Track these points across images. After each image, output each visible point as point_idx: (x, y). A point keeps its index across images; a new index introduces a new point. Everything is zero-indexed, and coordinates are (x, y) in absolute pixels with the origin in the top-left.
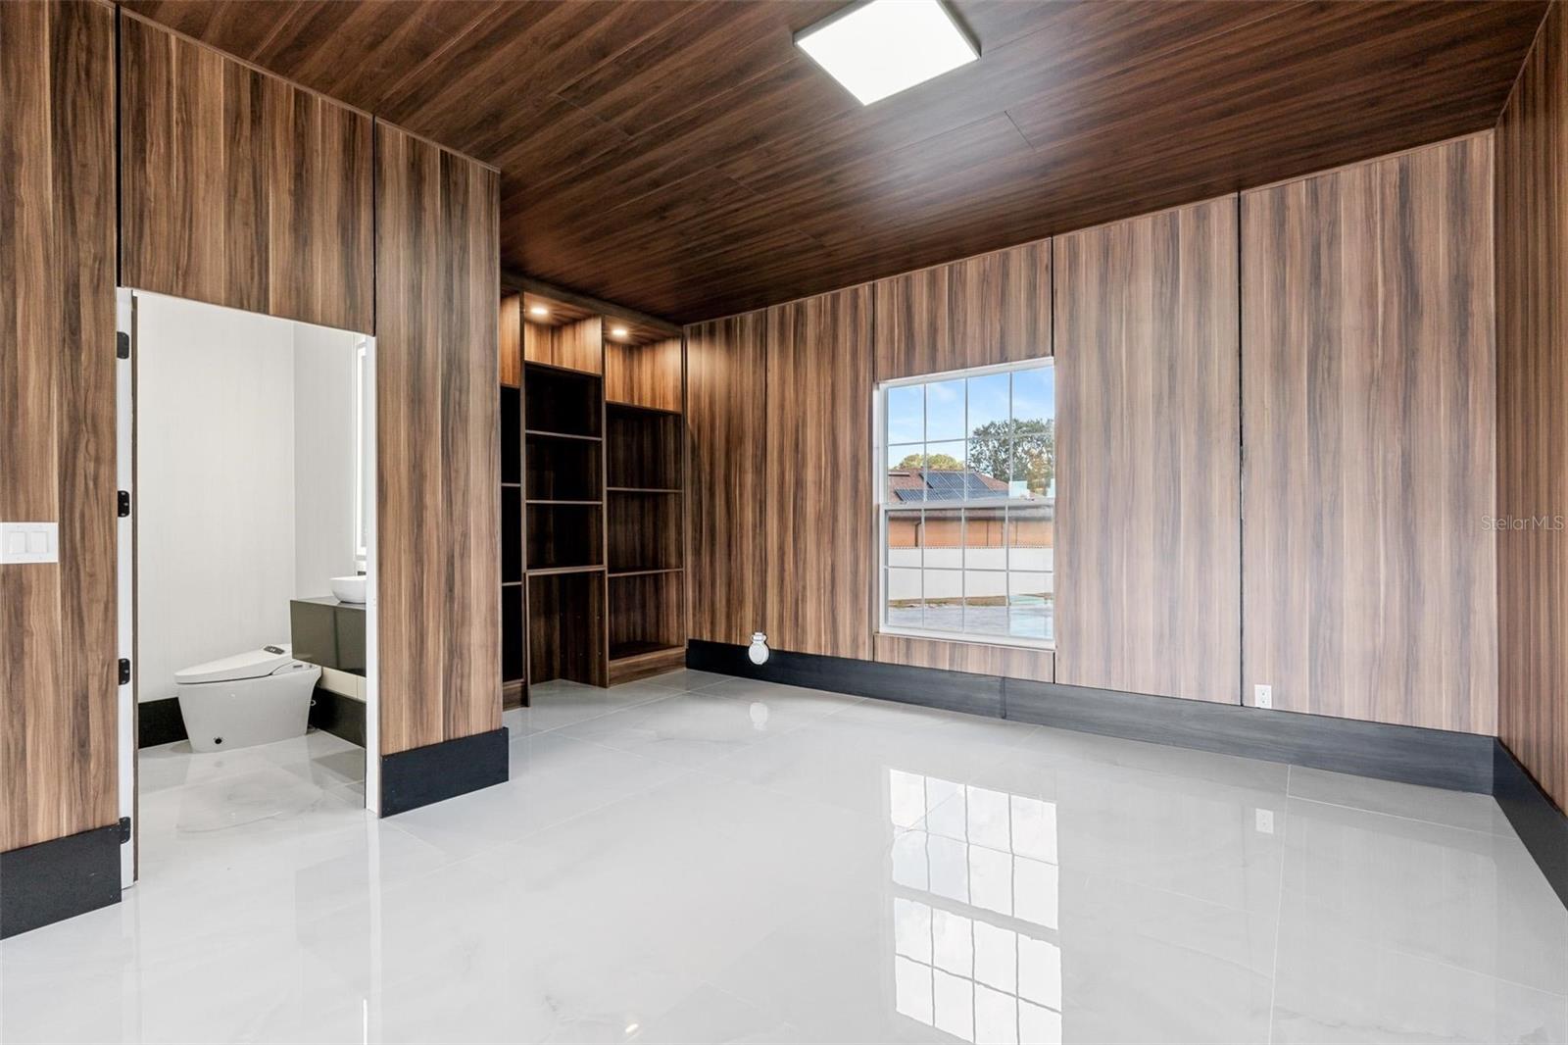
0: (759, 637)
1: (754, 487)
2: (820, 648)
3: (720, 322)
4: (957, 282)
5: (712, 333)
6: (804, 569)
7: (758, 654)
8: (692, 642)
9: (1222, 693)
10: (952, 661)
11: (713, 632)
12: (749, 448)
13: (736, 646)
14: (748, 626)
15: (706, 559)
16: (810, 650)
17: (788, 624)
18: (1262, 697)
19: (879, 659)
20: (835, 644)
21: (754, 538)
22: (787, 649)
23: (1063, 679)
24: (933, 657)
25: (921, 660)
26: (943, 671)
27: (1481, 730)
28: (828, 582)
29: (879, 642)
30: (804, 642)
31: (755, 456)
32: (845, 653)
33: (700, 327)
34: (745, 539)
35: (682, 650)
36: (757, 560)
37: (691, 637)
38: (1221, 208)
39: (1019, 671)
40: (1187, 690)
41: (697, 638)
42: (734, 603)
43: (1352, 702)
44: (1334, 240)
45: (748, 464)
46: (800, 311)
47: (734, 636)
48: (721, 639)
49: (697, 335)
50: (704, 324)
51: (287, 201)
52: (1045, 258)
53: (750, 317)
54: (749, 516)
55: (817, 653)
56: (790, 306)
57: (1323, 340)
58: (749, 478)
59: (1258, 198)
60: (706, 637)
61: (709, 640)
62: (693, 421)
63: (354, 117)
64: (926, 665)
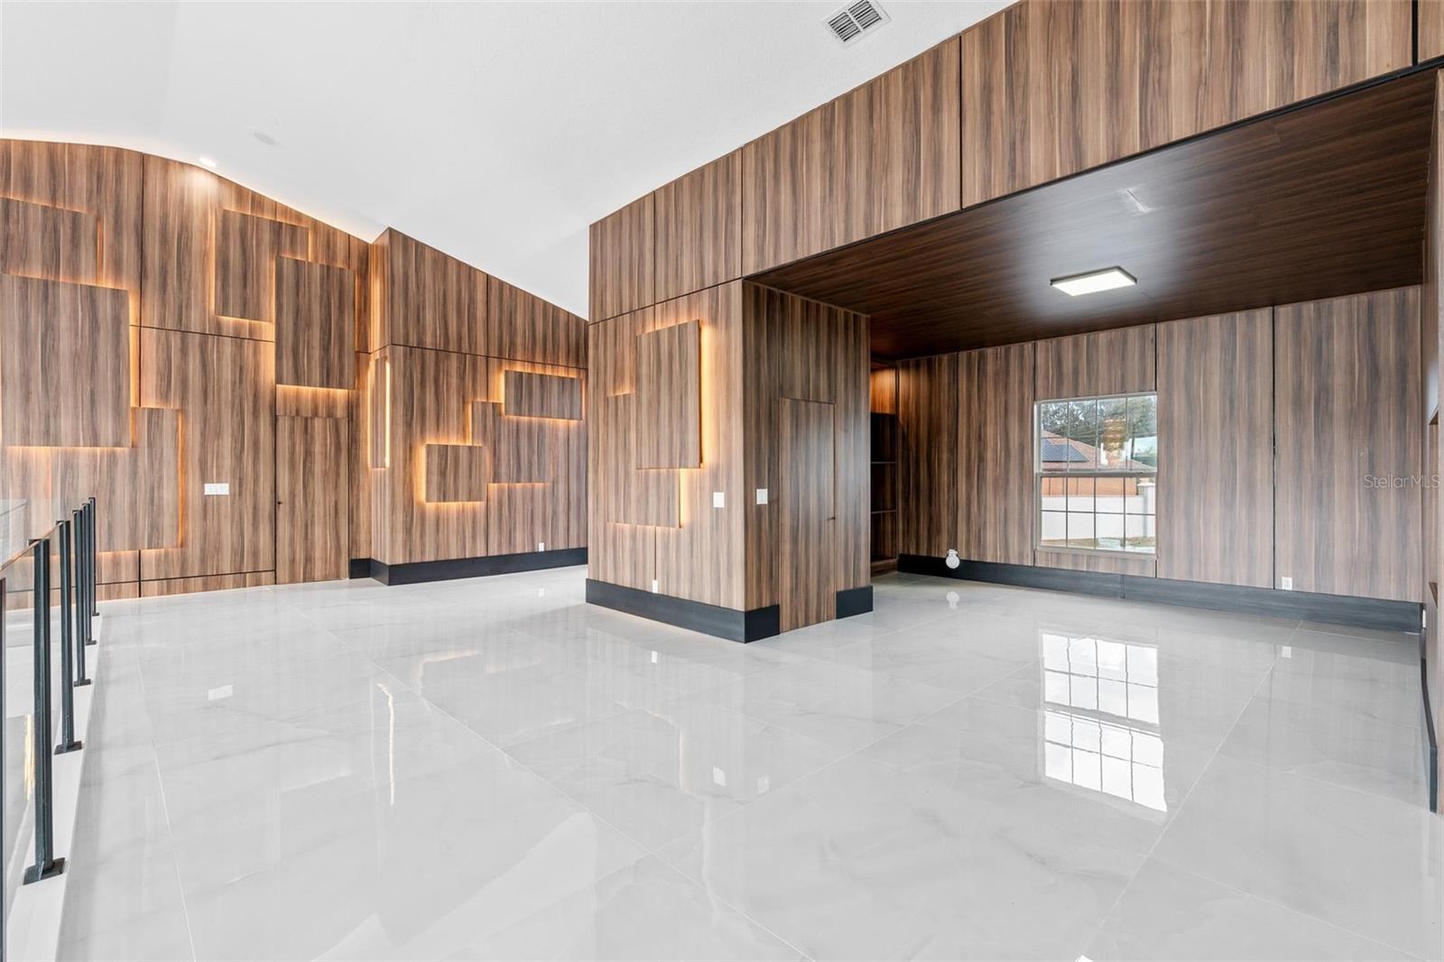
0: (952, 553)
1: (949, 462)
2: (996, 558)
3: (924, 360)
4: (1092, 346)
5: (917, 366)
6: (985, 511)
7: (953, 561)
8: (901, 556)
9: (1263, 581)
10: (1088, 565)
11: (918, 548)
12: (945, 438)
13: (935, 558)
14: (944, 546)
15: (912, 504)
16: (989, 560)
17: (973, 543)
18: (1287, 584)
19: (1038, 564)
20: (1007, 556)
21: (948, 492)
22: (972, 559)
23: (1161, 575)
24: (1075, 564)
25: (1067, 565)
26: (1083, 572)
27: (1413, 600)
28: (1002, 519)
29: (1038, 555)
30: (985, 555)
31: (949, 442)
32: (1014, 561)
33: (909, 362)
34: (942, 492)
35: (896, 560)
36: (951, 504)
37: (901, 552)
38: (1263, 315)
39: (1133, 571)
40: (1240, 581)
41: (906, 552)
42: (934, 530)
43: (1340, 586)
44: (1330, 336)
45: (945, 448)
46: (982, 357)
47: (933, 551)
48: (923, 553)
49: (906, 367)
50: (912, 361)
51: (814, 351)
52: (1152, 335)
53: (945, 358)
54: (945, 478)
55: (994, 561)
56: (975, 353)
57: (1323, 393)
58: (945, 456)
59: (1285, 311)
60: (913, 552)
61: (915, 553)
62: (903, 418)
63: (830, 309)
64: (1070, 568)
